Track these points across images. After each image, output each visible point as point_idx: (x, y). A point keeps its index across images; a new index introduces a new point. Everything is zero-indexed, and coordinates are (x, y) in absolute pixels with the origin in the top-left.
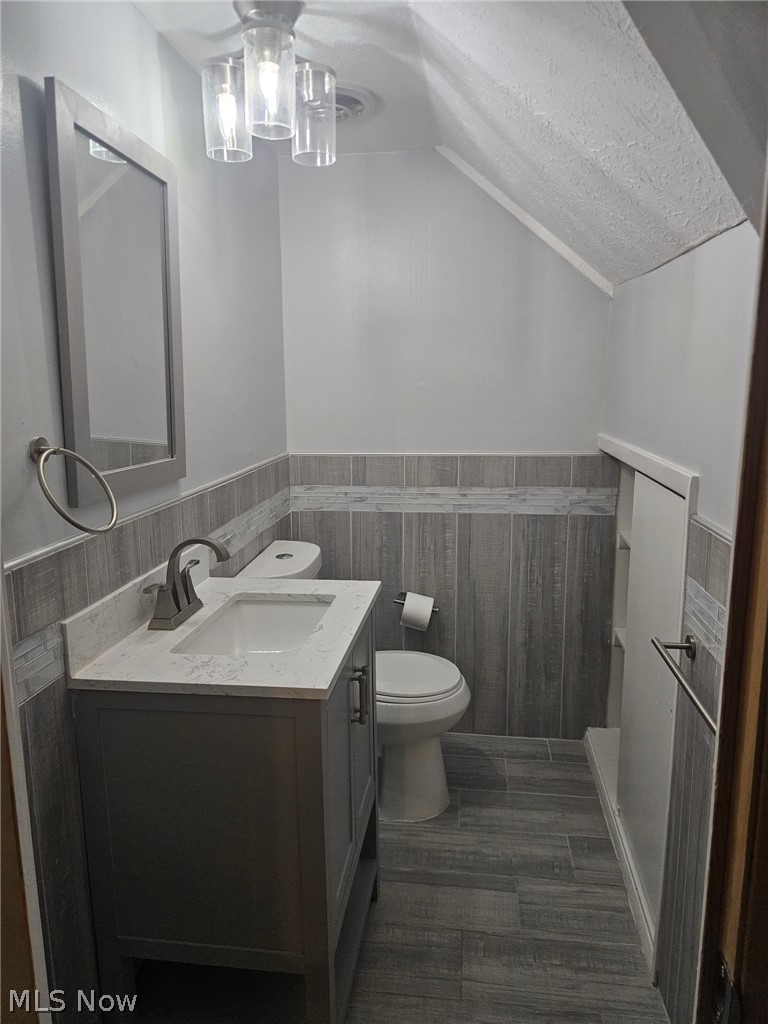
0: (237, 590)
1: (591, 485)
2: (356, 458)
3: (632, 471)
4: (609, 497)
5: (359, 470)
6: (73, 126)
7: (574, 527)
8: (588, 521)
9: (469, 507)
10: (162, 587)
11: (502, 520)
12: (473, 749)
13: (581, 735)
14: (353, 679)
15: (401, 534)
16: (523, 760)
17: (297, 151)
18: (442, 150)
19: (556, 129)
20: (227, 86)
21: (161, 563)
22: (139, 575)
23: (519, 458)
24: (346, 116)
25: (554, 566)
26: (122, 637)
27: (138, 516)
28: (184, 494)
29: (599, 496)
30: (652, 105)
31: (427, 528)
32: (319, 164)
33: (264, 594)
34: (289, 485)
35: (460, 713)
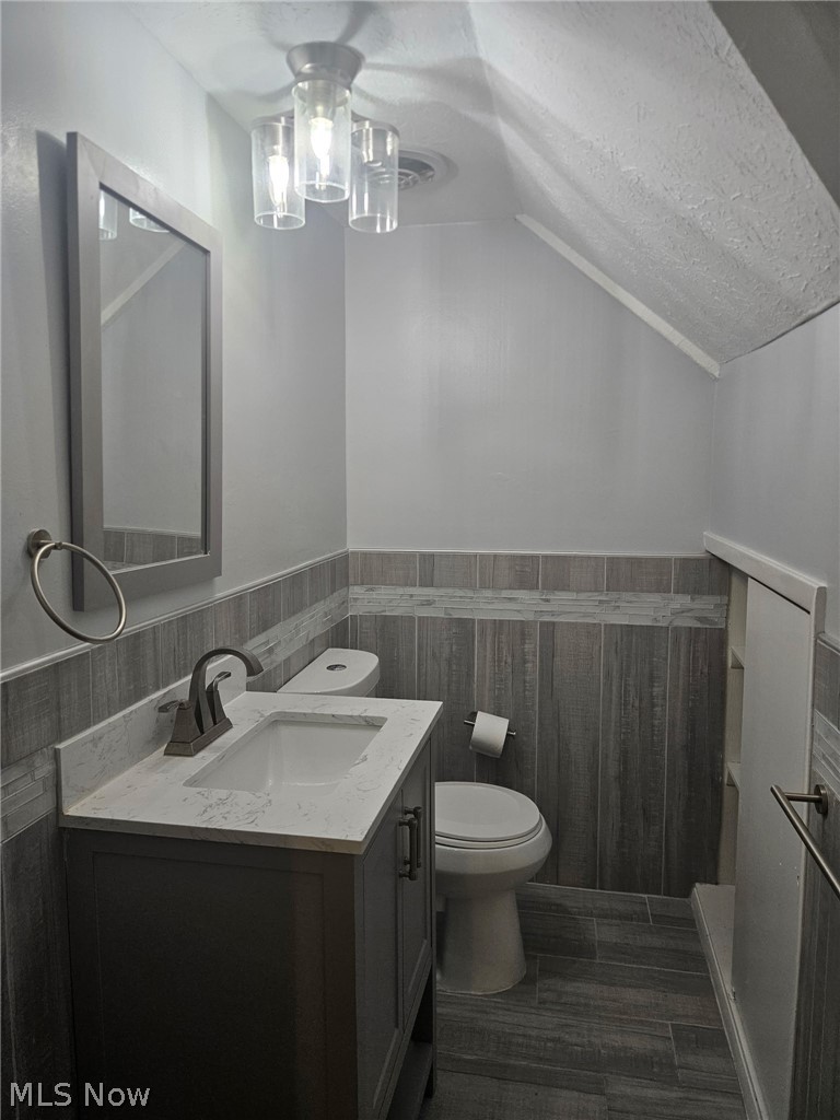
0: (275, 707)
1: (696, 591)
2: (423, 555)
3: (744, 577)
4: (716, 606)
5: (426, 569)
6: (98, 185)
7: (676, 641)
8: (694, 633)
9: (552, 614)
10: (181, 704)
11: (591, 630)
12: (557, 905)
13: (687, 893)
14: (401, 824)
15: (473, 644)
16: (618, 922)
17: (354, 216)
18: (525, 219)
19: (647, 186)
20: (279, 148)
21: (186, 675)
22: (158, 689)
23: (612, 560)
24: (415, 182)
25: (653, 686)
26: (132, 764)
27: (160, 621)
28: (219, 595)
29: (706, 605)
30: (758, 146)
31: (503, 638)
32: (378, 230)
33: (305, 714)
34: (347, 585)
35: (540, 861)
